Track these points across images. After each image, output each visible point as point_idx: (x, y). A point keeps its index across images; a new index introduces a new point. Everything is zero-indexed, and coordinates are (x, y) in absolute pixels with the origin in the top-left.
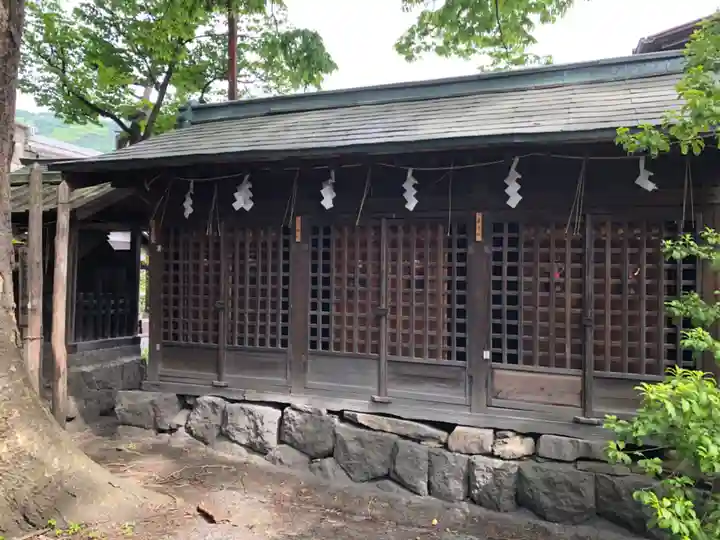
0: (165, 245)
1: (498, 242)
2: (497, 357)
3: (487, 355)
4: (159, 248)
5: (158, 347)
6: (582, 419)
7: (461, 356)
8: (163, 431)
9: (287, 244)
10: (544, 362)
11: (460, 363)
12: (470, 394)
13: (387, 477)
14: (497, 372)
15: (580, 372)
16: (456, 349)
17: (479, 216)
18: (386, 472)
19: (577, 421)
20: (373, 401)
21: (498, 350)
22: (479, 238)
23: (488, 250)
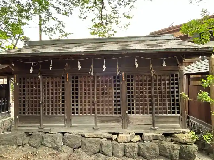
1: (128, 81)
2: (129, 113)
3: (127, 112)
5: (17, 117)
6: (153, 128)
7: (119, 113)
8: (19, 146)
9: (63, 82)
10: (142, 113)
11: (119, 115)
12: (122, 123)
14: (129, 117)
15: (151, 115)
16: (118, 111)
17: (123, 73)
18: (99, 151)
19: (152, 129)
20: (93, 128)
21: (130, 111)
22: (123, 80)
23: (126, 83)
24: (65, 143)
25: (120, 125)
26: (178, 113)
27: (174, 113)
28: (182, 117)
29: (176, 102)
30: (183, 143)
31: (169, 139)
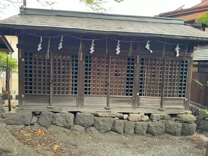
0: (26, 59)
1: (142, 64)
3: (138, 94)
4: (23, 60)
5: (23, 96)
6: (161, 109)
7: (131, 95)
8: (27, 125)
9: (76, 61)
10: (152, 95)
11: (131, 96)
12: (133, 104)
13: (112, 130)
14: (140, 98)
15: (161, 97)
16: (130, 93)
17: (138, 56)
18: (111, 129)
19: (159, 110)
20: (105, 108)
21: (141, 93)
22: (138, 62)
23: (140, 66)
24: (78, 123)
25: (131, 106)
26: (184, 96)
27: (180, 96)
28: (186, 99)
29: (183, 86)
30: (185, 122)
31: (174, 119)
